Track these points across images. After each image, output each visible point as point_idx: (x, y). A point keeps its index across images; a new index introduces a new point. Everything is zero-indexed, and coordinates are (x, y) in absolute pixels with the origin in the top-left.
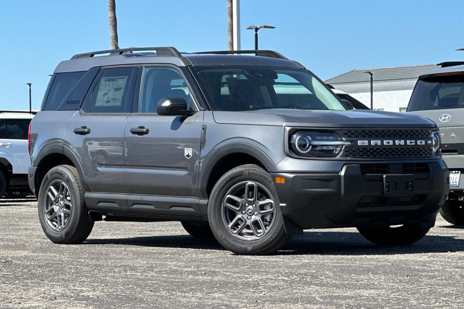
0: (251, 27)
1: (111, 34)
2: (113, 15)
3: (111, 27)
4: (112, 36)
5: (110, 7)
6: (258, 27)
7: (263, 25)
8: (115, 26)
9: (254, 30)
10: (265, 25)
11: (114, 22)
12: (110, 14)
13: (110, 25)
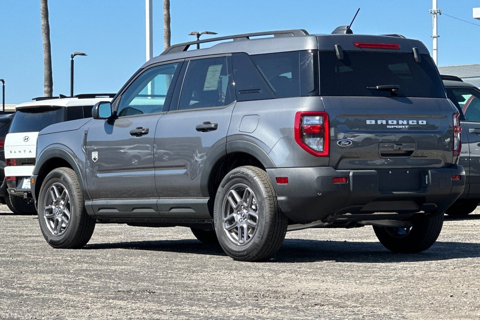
0: (193, 33)
1: (44, 42)
2: (45, 22)
3: (44, 34)
4: (44, 43)
5: (43, 14)
6: (200, 33)
7: (205, 31)
8: (47, 33)
9: (196, 36)
10: (207, 31)
11: (47, 29)
12: (43, 22)
13: (43, 33)
